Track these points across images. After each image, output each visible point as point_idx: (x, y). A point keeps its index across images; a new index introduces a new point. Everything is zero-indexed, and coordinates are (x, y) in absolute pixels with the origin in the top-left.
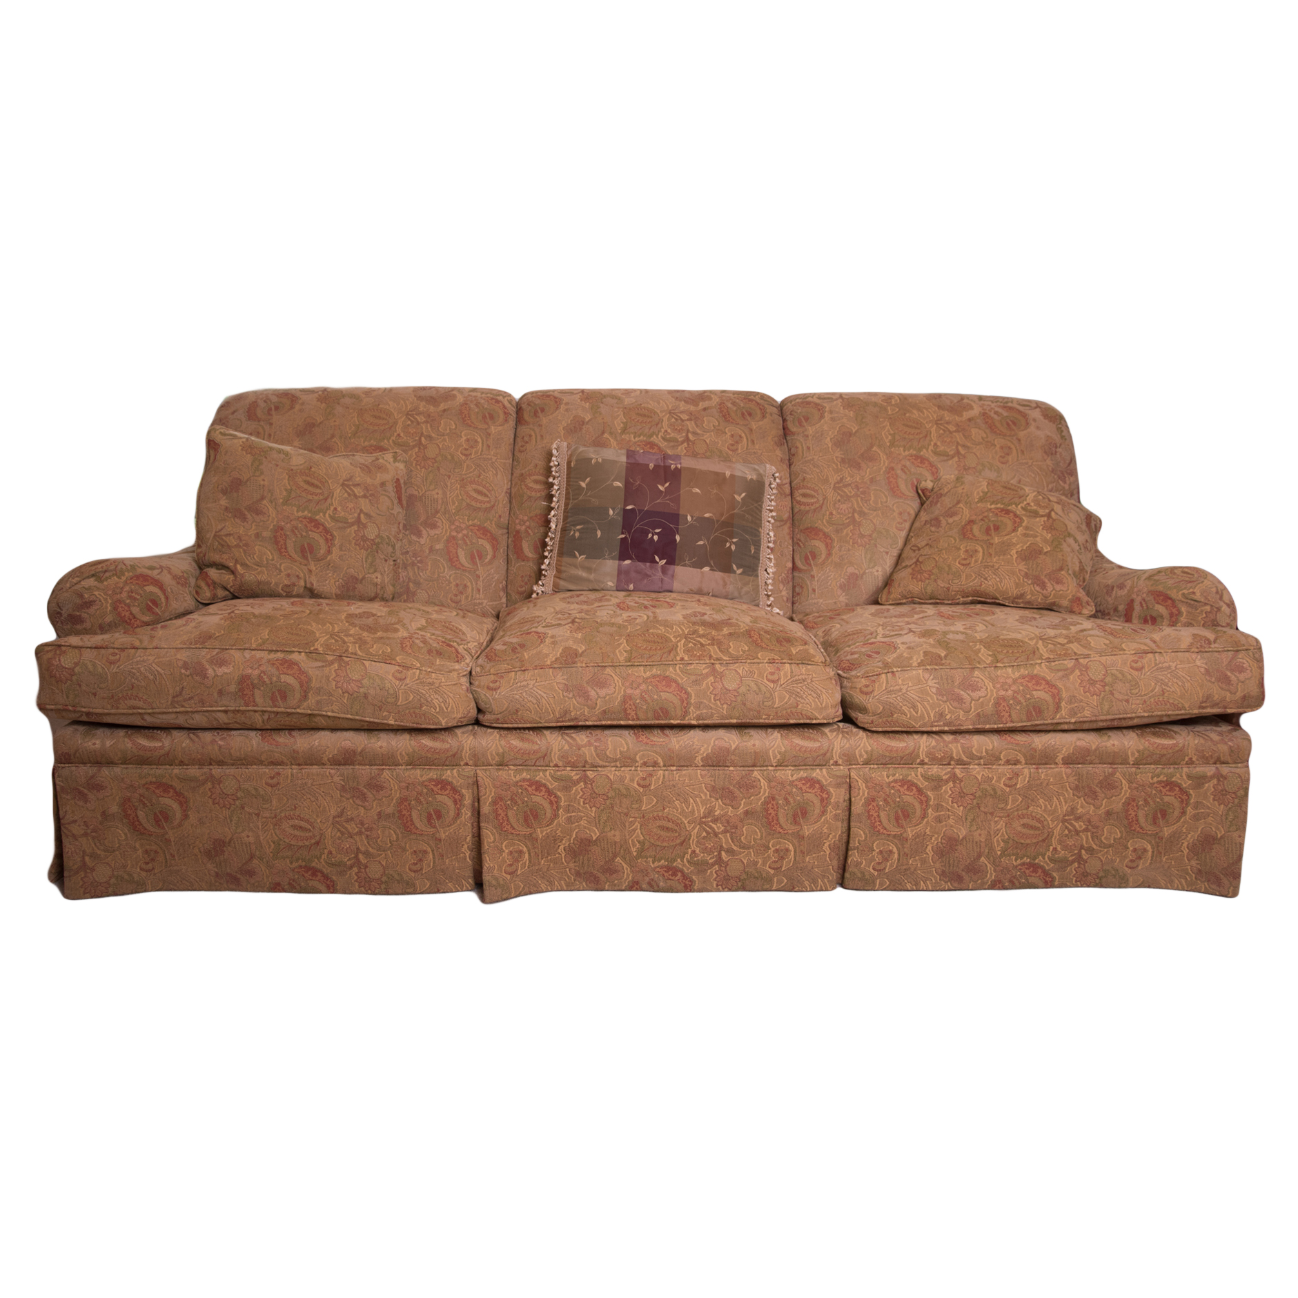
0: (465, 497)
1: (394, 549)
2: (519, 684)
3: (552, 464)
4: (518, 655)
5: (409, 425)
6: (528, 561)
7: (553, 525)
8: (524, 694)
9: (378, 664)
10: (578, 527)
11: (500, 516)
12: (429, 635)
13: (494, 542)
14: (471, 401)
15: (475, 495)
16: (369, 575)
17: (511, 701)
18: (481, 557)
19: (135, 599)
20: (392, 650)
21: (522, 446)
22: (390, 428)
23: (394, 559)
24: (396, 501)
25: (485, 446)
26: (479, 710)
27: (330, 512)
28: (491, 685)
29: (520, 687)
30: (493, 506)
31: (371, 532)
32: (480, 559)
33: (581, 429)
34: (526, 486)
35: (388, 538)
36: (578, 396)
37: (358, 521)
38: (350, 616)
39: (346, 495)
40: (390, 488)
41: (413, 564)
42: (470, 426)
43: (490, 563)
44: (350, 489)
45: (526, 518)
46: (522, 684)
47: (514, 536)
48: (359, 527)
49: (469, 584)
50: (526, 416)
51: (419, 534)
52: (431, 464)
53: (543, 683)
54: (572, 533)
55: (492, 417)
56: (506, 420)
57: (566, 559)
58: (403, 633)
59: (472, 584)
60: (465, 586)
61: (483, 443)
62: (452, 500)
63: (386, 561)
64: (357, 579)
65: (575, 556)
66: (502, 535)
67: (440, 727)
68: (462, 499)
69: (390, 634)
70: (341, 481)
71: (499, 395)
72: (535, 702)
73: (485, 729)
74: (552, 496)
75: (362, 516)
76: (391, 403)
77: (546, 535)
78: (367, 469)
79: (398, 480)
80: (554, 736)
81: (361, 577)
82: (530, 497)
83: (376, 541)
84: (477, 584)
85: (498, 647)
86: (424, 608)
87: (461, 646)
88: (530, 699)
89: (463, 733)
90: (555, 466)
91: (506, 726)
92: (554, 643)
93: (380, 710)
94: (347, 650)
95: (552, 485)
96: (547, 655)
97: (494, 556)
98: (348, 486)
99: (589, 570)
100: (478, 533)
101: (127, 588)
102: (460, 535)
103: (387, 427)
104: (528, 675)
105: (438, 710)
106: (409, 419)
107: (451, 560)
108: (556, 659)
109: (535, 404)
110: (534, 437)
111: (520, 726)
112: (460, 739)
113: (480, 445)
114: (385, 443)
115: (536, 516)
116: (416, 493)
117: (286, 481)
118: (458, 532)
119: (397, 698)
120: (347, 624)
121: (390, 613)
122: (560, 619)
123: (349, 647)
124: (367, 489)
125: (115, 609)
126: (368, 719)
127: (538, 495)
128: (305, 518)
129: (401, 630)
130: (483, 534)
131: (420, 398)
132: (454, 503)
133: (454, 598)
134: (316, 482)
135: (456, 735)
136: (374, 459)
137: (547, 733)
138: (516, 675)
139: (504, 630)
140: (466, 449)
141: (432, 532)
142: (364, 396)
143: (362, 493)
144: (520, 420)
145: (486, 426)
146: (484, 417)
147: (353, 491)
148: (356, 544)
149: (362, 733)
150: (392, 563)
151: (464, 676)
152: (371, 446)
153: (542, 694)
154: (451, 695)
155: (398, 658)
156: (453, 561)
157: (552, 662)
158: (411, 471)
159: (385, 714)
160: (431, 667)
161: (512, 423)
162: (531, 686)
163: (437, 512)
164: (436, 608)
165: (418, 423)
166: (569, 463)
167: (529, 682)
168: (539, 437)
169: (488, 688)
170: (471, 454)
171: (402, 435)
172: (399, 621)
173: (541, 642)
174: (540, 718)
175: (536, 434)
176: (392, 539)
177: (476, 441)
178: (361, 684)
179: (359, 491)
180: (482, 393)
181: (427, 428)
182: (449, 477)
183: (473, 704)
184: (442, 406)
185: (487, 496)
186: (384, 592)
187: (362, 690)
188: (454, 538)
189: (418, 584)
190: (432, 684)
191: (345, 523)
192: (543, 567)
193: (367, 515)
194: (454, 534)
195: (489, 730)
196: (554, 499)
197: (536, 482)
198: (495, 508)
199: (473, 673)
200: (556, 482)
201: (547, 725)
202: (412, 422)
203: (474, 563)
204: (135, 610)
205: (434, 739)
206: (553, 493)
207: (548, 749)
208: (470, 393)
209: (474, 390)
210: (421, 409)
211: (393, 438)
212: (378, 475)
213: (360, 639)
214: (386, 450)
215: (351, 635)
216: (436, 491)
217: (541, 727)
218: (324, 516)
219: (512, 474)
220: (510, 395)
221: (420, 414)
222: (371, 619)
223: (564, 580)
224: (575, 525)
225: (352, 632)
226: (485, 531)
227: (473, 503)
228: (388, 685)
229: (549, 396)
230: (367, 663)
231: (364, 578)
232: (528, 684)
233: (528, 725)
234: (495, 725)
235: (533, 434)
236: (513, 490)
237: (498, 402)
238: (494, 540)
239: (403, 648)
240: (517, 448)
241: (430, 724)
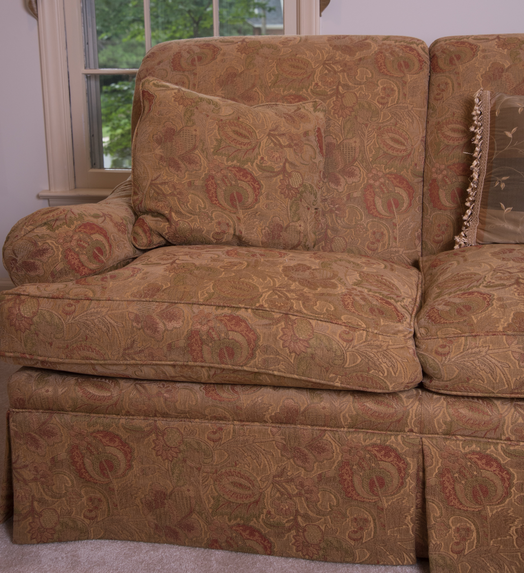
0: (382, 146)
1: (316, 197)
2: (470, 351)
3: (474, 113)
4: (465, 318)
5: (326, 74)
6: (445, 210)
7: (475, 176)
8: (476, 362)
9: (324, 323)
10: (504, 178)
11: (416, 165)
12: (366, 290)
13: (411, 191)
14: (386, 50)
15: (392, 143)
16: (293, 223)
17: (462, 368)
18: (397, 205)
19: (83, 247)
20: (335, 309)
21: (438, 94)
22: (308, 77)
23: (315, 207)
24: (318, 150)
25: (401, 95)
26: (425, 374)
27: (257, 161)
28: (440, 350)
29: (471, 353)
30: (409, 155)
31: (296, 181)
32: (396, 207)
33: (500, 76)
34: (443, 134)
35: (311, 186)
36: (494, 43)
37: (284, 170)
38: (287, 269)
39: (272, 145)
40: (313, 137)
41: (331, 211)
42: (387, 75)
43: (406, 211)
44: (276, 139)
45: (443, 167)
46: (474, 350)
47: (430, 185)
48: (284, 176)
49: (385, 232)
50: (441, 63)
51: (337, 182)
52: (348, 113)
53: (496, 351)
54: (497, 184)
55: (407, 65)
56: (421, 68)
57: (491, 211)
58: (341, 290)
59: (389, 232)
60: (382, 234)
61: (399, 92)
62: (370, 148)
63: (308, 209)
64: (282, 227)
65: (500, 208)
66: (418, 183)
67: (387, 391)
68: (379, 148)
69: (329, 290)
70: (268, 131)
71: (412, 43)
72: (488, 370)
73: (431, 394)
74: (475, 146)
75: (287, 165)
76: (308, 52)
77: (468, 186)
78: (290, 118)
79: (319, 129)
80: (506, 407)
81: (285, 225)
82: (448, 146)
83: (300, 190)
84: (393, 232)
85: (440, 307)
86: (352, 259)
87: (399, 303)
88: (483, 367)
89: (408, 397)
90: (477, 115)
91: (454, 393)
92: (503, 306)
93: (327, 371)
94: (291, 308)
95: (474, 134)
96: (498, 320)
97: (410, 205)
98: (274, 136)
99: (516, 222)
100: (395, 181)
101: (76, 237)
102: (377, 184)
103: (305, 76)
104: (480, 341)
105: (386, 374)
106: (326, 69)
107: (368, 208)
108: (509, 325)
109: (450, 51)
110: (450, 85)
111: (470, 394)
112: (406, 405)
113: (397, 93)
114: (303, 93)
115: (454, 164)
116: (334, 141)
117: (216, 131)
118: (375, 181)
119: (344, 360)
120: (286, 278)
121: (324, 265)
122: (501, 279)
123: (292, 304)
124: (291, 138)
125: (66, 257)
126: (314, 380)
127: (456, 143)
128: (234, 167)
129: (339, 285)
130: (400, 182)
131: (336, 47)
132: (371, 152)
133: (371, 245)
134: (244, 132)
135: (401, 400)
136: (296, 108)
137: (498, 403)
138: (466, 340)
139: (438, 287)
140: (383, 98)
141: (350, 180)
142: (282, 46)
143: (287, 143)
144: (434, 68)
145: (402, 75)
146: (400, 65)
147: (279, 141)
148: (281, 193)
149: (305, 392)
150: (314, 211)
151: (410, 338)
152: (290, 95)
153: (496, 362)
154: (399, 359)
155: (342, 318)
156: (370, 209)
157: (504, 328)
158: (329, 120)
159: (332, 375)
160: (376, 328)
161: (426, 71)
162: (484, 354)
163: (355, 160)
164: (364, 260)
165: (335, 72)
166: (493, 112)
167: (481, 349)
168: (456, 85)
169: (437, 353)
170: (387, 103)
171: (320, 84)
172: (335, 276)
173: (489, 305)
174: (493, 388)
175: (452, 82)
176: (315, 187)
177: (393, 90)
178: (308, 344)
179: (284, 141)
180: (396, 41)
181: (344, 77)
182: (366, 125)
183: (420, 369)
184: (358, 55)
185: (403, 144)
186: (307, 240)
187: (309, 350)
188: (371, 186)
189: (335, 231)
190: (380, 346)
191: (271, 172)
192: (465, 218)
193: (291, 164)
194: (372, 182)
195: (435, 396)
196: (477, 149)
197: (454, 130)
198: (412, 156)
199: (418, 335)
200: (477, 131)
201: (499, 395)
202: (329, 71)
203: (391, 212)
204: (83, 258)
205: (378, 403)
206: (476, 142)
207: (500, 421)
208: (384, 42)
209: (387, 38)
210: (337, 59)
211: (311, 87)
212: (302, 125)
213: (302, 295)
214: (305, 99)
215: (292, 291)
216: (354, 139)
217: (494, 398)
218: (252, 165)
219: (427, 122)
220: (423, 43)
221: (336, 63)
222: (307, 272)
223: (488, 232)
224: (501, 176)
225: (293, 287)
226: (401, 180)
227: (390, 152)
228: (335, 346)
229: (463, 43)
230: (313, 322)
231: (288, 226)
232: (480, 351)
233: (479, 394)
234: (442, 391)
235: (449, 81)
236: (428, 138)
237: (412, 49)
238: (410, 189)
239: (345, 306)
240: (432, 96)
241: (377, 388)
